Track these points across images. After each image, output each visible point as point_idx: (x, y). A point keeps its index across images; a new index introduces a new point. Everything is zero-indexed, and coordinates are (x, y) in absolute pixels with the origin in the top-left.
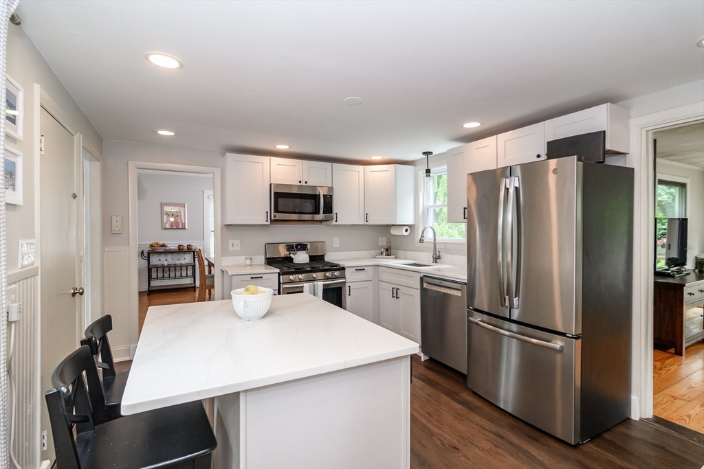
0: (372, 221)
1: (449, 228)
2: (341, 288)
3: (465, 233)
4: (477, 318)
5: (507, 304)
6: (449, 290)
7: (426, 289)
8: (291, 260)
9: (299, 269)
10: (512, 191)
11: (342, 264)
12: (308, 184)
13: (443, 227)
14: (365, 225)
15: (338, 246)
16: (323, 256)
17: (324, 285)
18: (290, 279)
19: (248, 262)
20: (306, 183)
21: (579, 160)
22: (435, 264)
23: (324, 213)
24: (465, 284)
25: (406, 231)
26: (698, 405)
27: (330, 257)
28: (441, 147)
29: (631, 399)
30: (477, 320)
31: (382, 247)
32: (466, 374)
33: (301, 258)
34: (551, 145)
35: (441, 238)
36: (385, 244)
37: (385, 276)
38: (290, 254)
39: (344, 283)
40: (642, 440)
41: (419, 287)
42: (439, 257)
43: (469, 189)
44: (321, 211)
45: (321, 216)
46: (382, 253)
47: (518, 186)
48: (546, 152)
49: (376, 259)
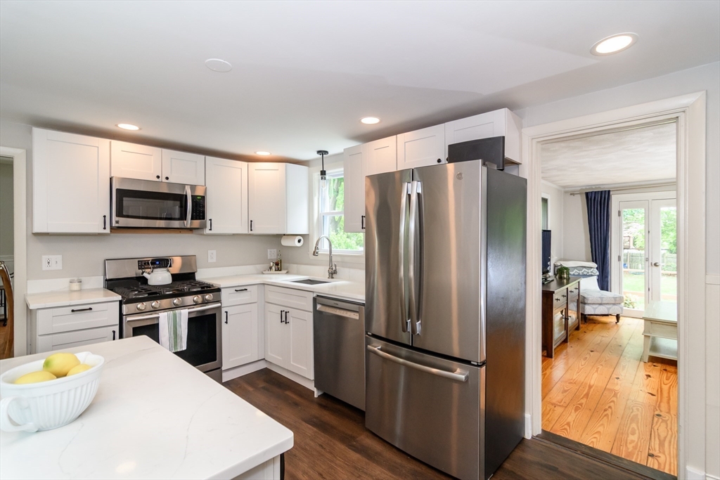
0: (257, 231)
1: (348, 237)
2: (215, 314)
3: (363, 242)
4: (377, 347)
5: (409, 329)
6: (345, 312)
7: (320, 312)
8: (145, 280)
9: (156, 294)
10: (414, 198)
11: (216, 283)
12: (171, 180)
13: (341, 237)
14: (250, 235)
15: (214, 260)
16: (194, 273)
17: (189, 313)
18: (138, 309)
19: (76, 286)
20: (167, 178)
21: (484, 164)
22: (330, 280)
23: (192, 219)
24: (363, 305)
25: (299, 241)
26: (573, 411)
27: (202, 276)
28: (337, 146)
29: (524, 417)
30: (376, 349)
31: (271, 260)
32: (364, 410)
33: (159, 277)
34: (452, 148)
35: (338, 249)
36: (275, 257)
37: (272, 297)
38: (143, 273)
39: (220, 308)
40: (538, 464)
41: (311, 309)
42: (335, 272)
43: (367, 194)
44: (189, 216)
45: (188, 223)
46: (271, 268)
47: (420, 192)
48: (447, 156)
49: (264, 276)
